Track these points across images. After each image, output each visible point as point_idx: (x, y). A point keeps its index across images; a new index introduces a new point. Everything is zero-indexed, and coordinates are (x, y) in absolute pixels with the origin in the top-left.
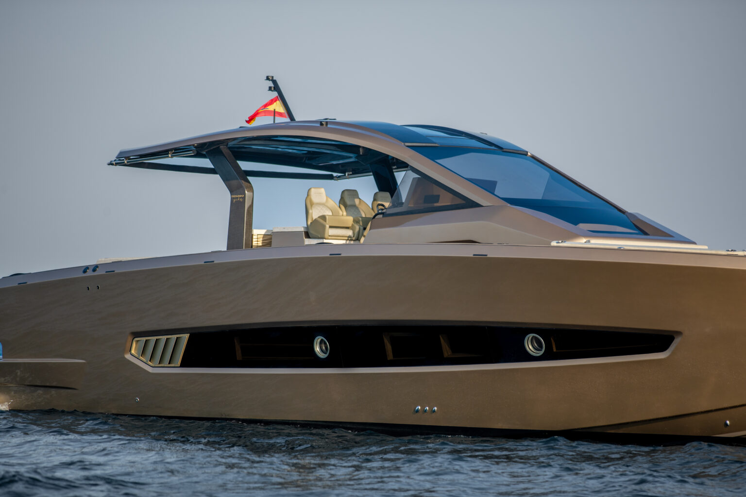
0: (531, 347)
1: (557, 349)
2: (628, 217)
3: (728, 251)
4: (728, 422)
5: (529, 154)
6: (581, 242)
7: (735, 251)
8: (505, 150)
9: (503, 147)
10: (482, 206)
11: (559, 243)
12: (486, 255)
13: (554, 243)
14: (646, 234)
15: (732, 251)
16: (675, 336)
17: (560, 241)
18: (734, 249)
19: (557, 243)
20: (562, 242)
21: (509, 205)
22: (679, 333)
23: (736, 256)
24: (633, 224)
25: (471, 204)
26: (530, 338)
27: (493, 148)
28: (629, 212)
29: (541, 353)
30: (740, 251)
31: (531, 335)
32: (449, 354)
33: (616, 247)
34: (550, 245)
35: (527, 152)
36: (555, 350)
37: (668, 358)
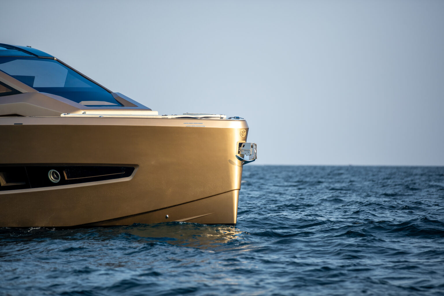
0: (52, 177)
1: (68, 178)
2: (112, 96)
3: (163, 116)
4: (168, 216)
5: (55, 59)
6: (80, 114)
7: (167, 115)
8: (39, 57)
9: (38, 55)
10: (22, 93)
11: (65, 114)
12: (22, 124)
13: (62, 115)
14: (122, 105)
15: (165, 115)
16: (135, 167)
17: (66, 114)
18: (166, 115)
19: (64, 115)
20: (67, 114)
21: (38, 92)
22: (137, 166)
23: (167, 118)
24: (116, 99)
25: (15, 92)
26: (52, 172)
27: (32, 56)
28: (114, 92)
29: (58, 181)
30: (170, 115)
31: (52, 171)
32: (5, 184)
33: (98, 116)
34: (60, 116)
35: (54, 57)
36: (66, 179)
37: (131, 180)
